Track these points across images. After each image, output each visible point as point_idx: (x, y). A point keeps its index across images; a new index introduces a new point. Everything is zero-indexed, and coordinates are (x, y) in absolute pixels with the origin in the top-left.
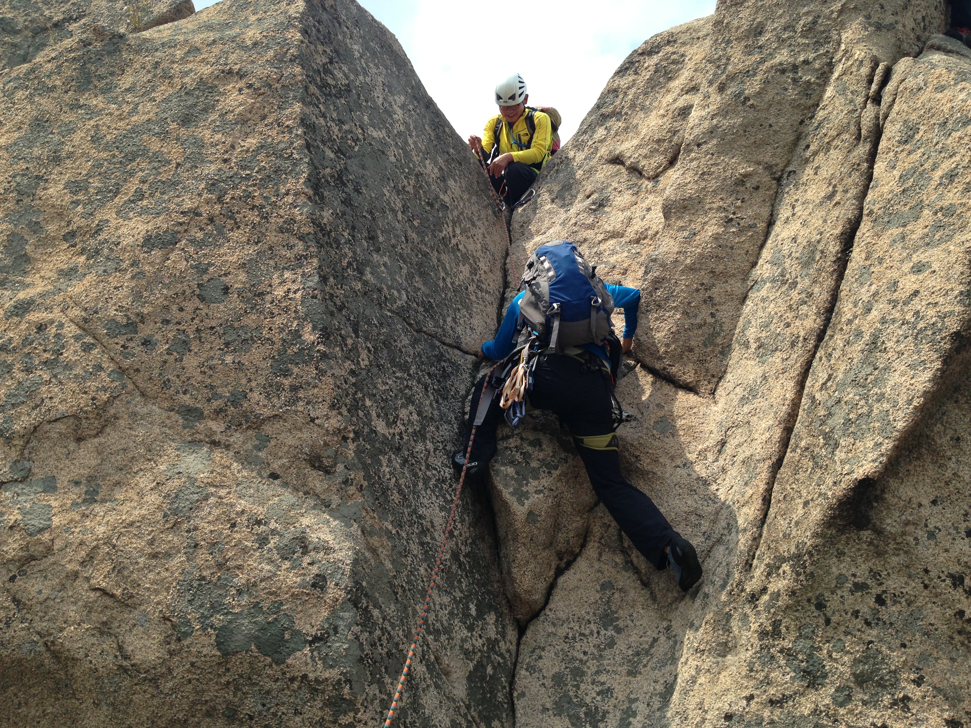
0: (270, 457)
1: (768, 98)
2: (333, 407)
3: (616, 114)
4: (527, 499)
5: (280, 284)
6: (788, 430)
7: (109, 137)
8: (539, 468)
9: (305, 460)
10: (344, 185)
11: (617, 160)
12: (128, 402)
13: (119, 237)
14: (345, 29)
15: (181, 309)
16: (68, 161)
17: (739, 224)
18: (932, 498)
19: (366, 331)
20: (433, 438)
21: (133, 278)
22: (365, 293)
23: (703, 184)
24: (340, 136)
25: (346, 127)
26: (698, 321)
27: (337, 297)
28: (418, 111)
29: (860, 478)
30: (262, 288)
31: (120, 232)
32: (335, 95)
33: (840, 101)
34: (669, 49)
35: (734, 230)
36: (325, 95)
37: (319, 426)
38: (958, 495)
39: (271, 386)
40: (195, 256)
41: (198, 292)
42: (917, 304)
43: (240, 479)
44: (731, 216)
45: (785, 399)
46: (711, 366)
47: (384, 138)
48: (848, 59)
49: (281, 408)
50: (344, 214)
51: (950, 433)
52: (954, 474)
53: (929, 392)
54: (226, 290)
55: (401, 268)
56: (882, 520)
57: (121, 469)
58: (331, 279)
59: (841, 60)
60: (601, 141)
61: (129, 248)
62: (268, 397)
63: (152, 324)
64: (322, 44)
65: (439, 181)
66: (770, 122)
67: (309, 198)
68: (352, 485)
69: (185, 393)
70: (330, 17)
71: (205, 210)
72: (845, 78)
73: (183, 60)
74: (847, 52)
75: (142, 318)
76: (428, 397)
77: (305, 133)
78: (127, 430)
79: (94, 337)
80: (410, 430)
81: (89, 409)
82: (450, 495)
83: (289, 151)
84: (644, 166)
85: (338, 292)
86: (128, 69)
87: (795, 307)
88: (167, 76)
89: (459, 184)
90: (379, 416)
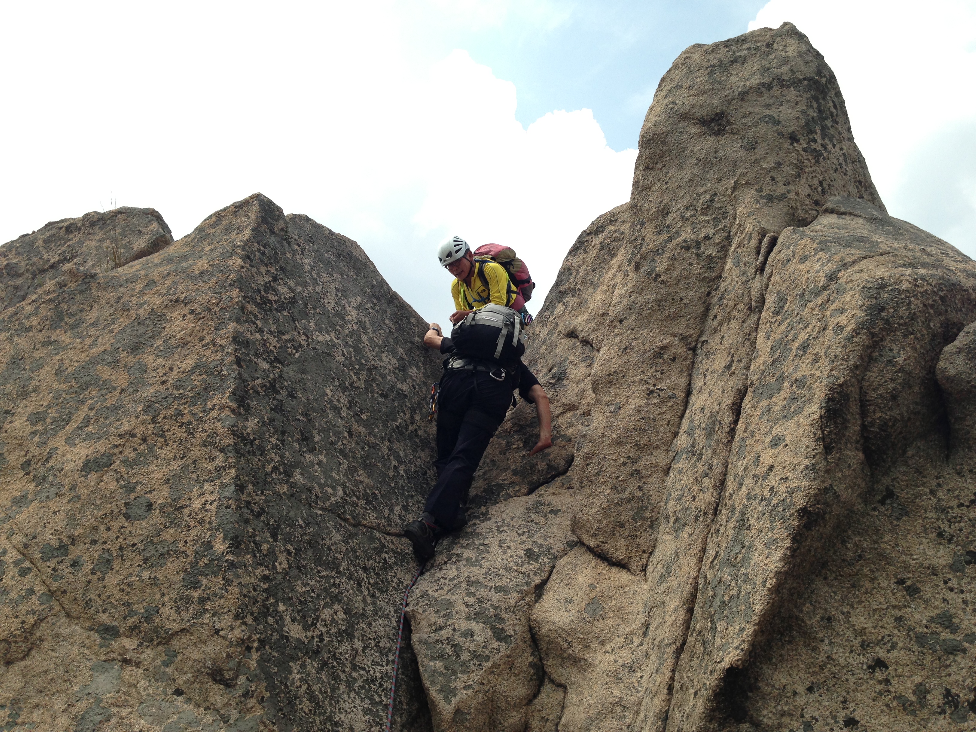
0: (176, 673)
1: (676, 274)
2: (237, 617)
3: (573, 291)
4: (455, 696)
5: (199, 496)
6: (690, 611)
7: (70, 369)
8: (469, 661)
9: (207, 674)
10: (278, 392)
11: (572, 334)
12: (53, 624)
13: (63, 463)
14: (296, 247)
15: (108, 529)
16: (33, 395)
17: (659, 395)
18: (808, 684)
19: (288, 533)
20: (363, 636)
21: (69, 501)
22: (292, 495)
23: (626, 358)
24: (278, 346)
25: (287, 337)
26: (626, 495)
27: (255, 504)
28: (377, 308)
29: (727, 667)
30: (183, 502)
31: (65, 458)
32: (276, 309)
33: (736, 272)
34: (611, 228)
35: (655, 401)
36: (264, 310)
37: (223, 637)
38: (834, 680)
39: (181, 599)
40: (125, 476)
41: (124, 510)
42: (773, 480)
43: (145, 697)
44: (652, 388)
45: (689, 578)
46: (641, 541)
47: (331, 340)
48: (741, 233)
49: (189, 621)
50: (272, 420)
51: (820, 613)
52: (828, 657)
53: (780, 572)
54: (150, 506)
55: (340, 464)
56: (758, 710)
57: (41, 692)
58: (250, 487)
59: (737, 233)
60: (559, 317)
61: (69, 474)
62: (178, 611)
63: (82, 544)
64: (266, 265)
65: (397, 371)
66: (681, 295)
67: (233, 411)
68: (252, 697)
69: (104, 612)
70: (279, 239)
71: (139, 432)
72: (740, 250)
73: (141, 293)
74: (741, 226)
75: (73, 540)
76: (361, 592)
77: (236, 350)
78: (50, 652)
79: (31, 562)
80: (333, 630)
81: (18, 632)
82: (380, 696)
83: (219, 369)
84: (593, 339)
85: (257, 498)
86: (96, 305)
87: (699, 479)
88: (126, 309)
89: (422, 370)
90: (293, 620)
